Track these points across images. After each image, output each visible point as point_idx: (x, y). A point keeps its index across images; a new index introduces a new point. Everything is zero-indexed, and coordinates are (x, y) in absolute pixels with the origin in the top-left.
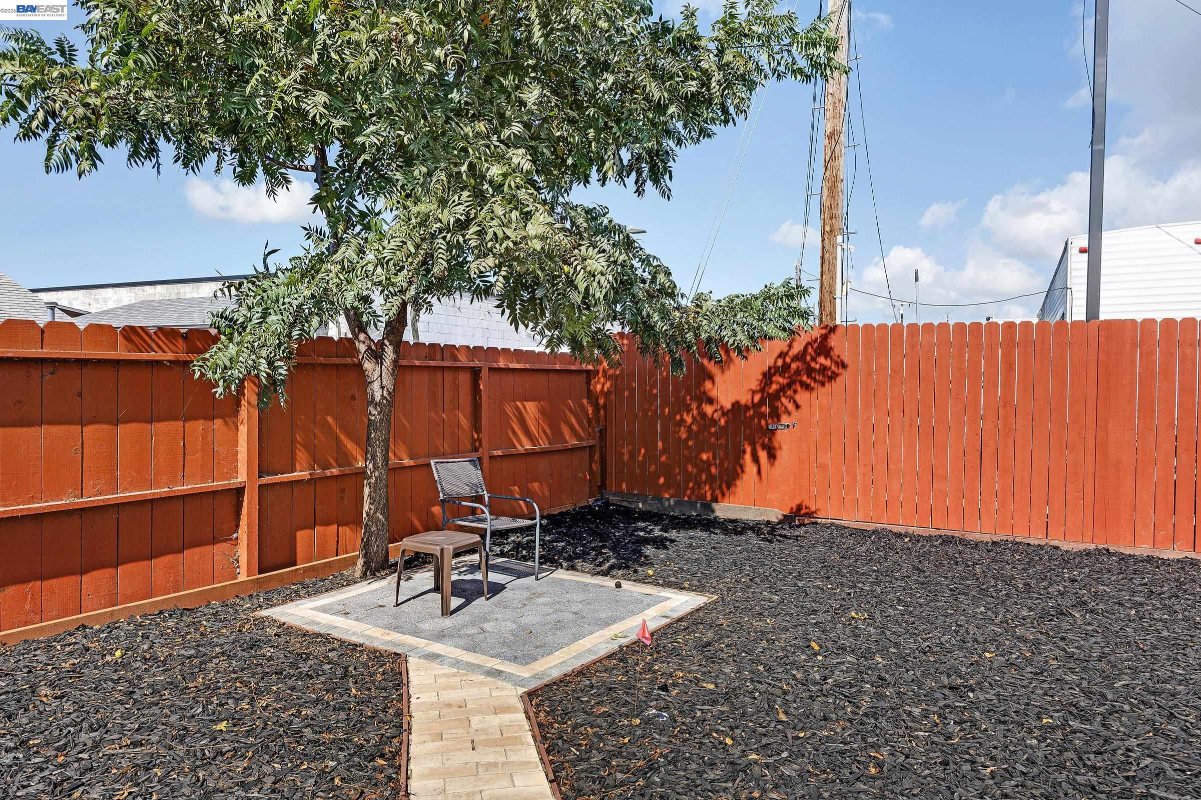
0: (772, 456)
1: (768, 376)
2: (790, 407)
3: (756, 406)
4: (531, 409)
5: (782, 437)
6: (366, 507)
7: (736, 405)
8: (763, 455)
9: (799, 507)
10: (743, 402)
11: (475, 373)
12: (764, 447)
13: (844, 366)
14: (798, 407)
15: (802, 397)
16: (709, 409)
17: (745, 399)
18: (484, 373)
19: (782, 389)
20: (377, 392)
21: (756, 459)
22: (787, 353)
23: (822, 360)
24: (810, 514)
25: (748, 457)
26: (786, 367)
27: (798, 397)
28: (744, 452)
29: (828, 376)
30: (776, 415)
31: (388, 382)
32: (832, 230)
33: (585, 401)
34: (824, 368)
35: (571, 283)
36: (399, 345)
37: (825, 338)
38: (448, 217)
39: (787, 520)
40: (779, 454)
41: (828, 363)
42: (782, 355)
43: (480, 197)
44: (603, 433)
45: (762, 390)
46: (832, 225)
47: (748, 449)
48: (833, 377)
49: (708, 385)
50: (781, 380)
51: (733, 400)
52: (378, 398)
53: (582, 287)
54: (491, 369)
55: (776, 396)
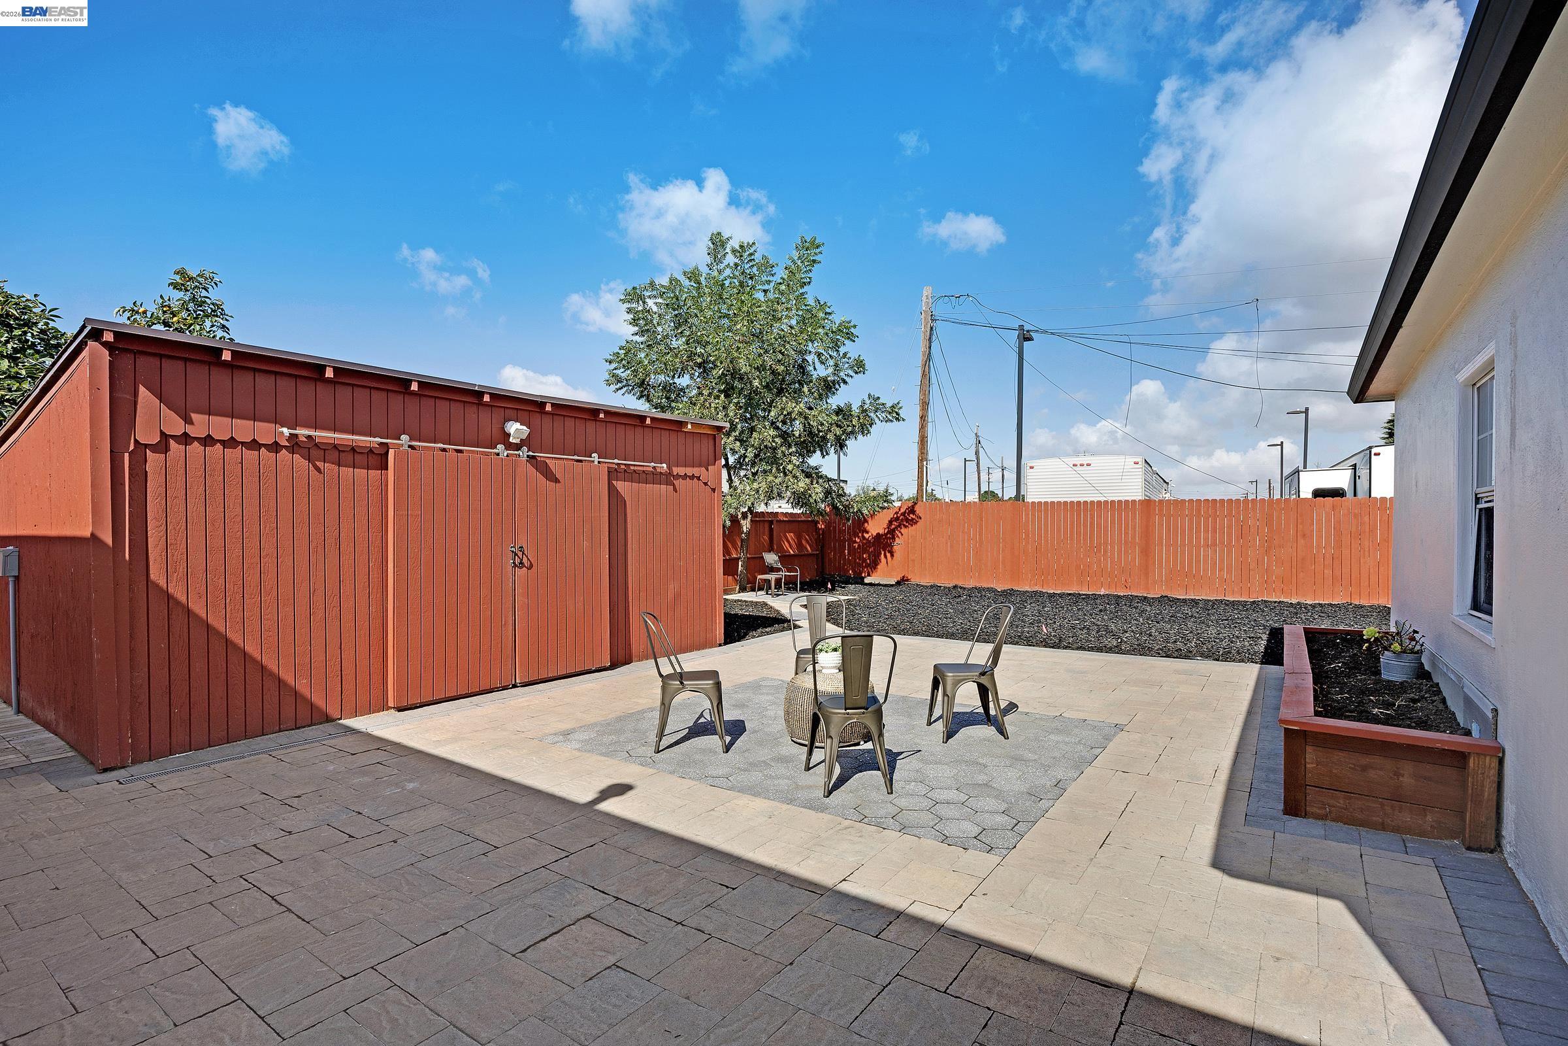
0: (892, 556)
1: (890, 522)
2: (899, 535)
3: (886, 534)
4: (790, 536)
5: (895, 548)
6: (740, 570)
7: (878, 534)
8: (888, 555)
9: (904, 577)
10: (881, 533)
11: (771, 522)
12: (889, 552)
13: (920, 518)
14: (902, 535)
15: (903, 530)
16: (866, 536)
17: (881, 532)
18: (774, 522)
19: (896, 528)
20: (745, 529)
21: (885, 557)
22: (898, 513)
23: (911, 515)
24: (907, 580)
25: (882, 555)
26: (897, 518)
27: (902, 531)
28: (881, 554)
29: (913, 522)
30: (894, 538)
31: (749, 526)
32: (922, 459)
33: (814, 533)
34: (913, 519)
35: (810, 496)
36: (752, 512)
37: (913, 507)
38: (777, 481)
39: (898, 583)
40: (895, 554)
41: (914, 517)
42: (897, 513)
43: (785, 475)
44: (822, 547)
45: (888, 528)
46: (922, 457)
47: (883, 553)
48: (916, 523)
49: (866, 525)
50: (895, 523)
51: (877, 532)
52: (745, 531)
53: (814, 498)
54: (777, 521)
55: (893, 530)
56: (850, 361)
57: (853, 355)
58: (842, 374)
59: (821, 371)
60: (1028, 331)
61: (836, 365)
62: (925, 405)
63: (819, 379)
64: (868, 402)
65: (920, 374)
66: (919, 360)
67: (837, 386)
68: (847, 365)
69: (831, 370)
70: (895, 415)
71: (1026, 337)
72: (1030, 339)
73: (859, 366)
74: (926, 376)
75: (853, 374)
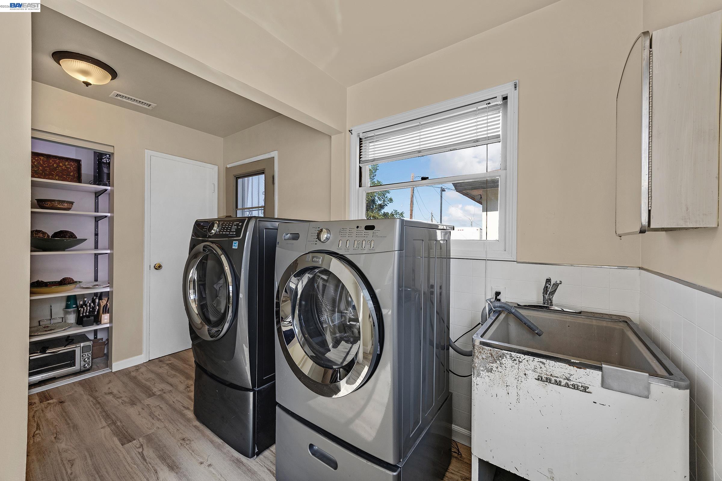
56: (388, 199)
57: (389, 197)
58: (386, 203)
59: (379, 202)
60: (444, 189)
61: (384, 200)
62: (412, 211)
63: (379, 205)
64: (394, 212)
65: (410, 201)
66: (410, 197)
67: (384, 207)
68: (387, 200)
69: (382, 202)
70: (402, 216)
71: (443, 190)
72: (444, 191)
73: (391, 200)
74: (412, 202)
75: (389, 203)
